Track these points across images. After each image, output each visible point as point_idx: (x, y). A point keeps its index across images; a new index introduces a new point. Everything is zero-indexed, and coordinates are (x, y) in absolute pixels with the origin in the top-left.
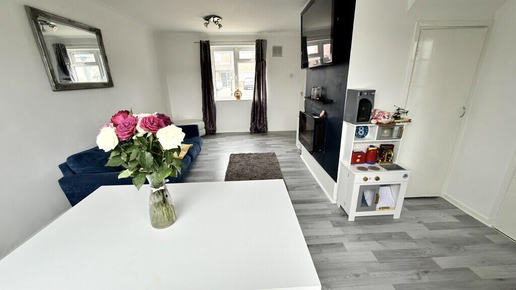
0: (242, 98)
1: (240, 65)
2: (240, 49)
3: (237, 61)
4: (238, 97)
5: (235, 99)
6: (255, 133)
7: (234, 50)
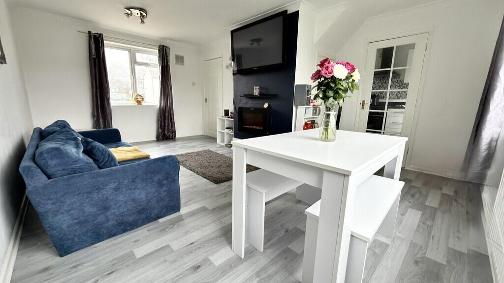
0: (143, 104)
1: (137, 67)
2: (138, 51)
3: (134, 64)
4: (139, 102)
5: (136, 104)
6: (163, 140)
7: (129, 50)
